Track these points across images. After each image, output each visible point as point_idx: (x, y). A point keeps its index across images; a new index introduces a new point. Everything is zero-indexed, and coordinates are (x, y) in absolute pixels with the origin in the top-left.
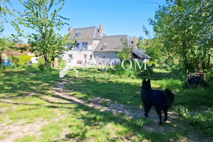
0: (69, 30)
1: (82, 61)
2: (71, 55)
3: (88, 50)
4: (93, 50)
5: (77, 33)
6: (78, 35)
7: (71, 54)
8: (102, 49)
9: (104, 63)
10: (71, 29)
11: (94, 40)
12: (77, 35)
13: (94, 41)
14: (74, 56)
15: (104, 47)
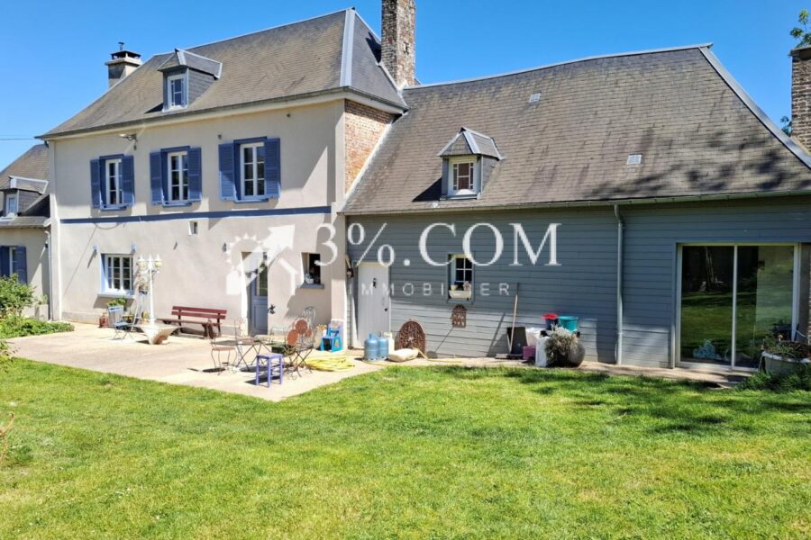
0: (115, 71)
1: (220, 315)
2: (127, 262)
3: (278, 206)
4: (337, 207)
5: (181, 69)
6: (187, 85)
7: (123, 250)
8: (435, 192)
9: (457, 332)
10: (128, 59)
11: (351, 107)
12: (178, 85)
13: (349, 120)
14: (144, 265)
15: (464, 169)
